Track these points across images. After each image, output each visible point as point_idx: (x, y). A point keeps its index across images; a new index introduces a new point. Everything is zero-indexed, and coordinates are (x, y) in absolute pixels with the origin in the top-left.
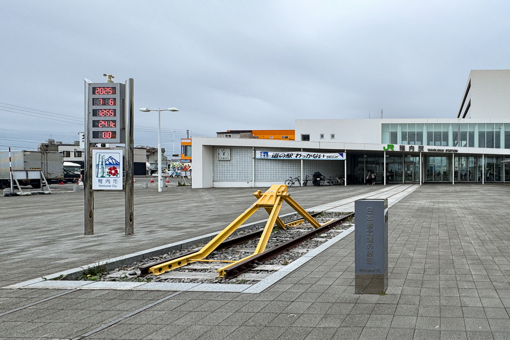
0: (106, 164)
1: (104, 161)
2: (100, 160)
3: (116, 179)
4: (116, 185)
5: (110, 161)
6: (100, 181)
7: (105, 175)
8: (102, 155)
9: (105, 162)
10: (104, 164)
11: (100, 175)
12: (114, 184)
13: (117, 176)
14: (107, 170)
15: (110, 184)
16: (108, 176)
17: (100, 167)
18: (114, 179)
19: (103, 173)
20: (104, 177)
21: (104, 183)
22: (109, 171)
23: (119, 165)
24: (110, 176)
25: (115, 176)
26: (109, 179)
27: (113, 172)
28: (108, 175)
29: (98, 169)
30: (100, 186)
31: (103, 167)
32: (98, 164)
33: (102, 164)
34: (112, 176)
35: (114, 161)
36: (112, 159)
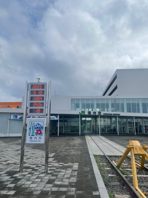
1: (34, 126)
2: (32, 125)
3: (41, 137)
4: (40, 140)
5: (38, 126)
6: (31, 138)
7: (34, 134)
8: (33, 122)
9: (35, 126)
10: (34, 128)
11: (31, 134)
12: (39, 140)
13: (41, 135)
14: (36, 131)
15: (36, 140)
16: (36, 135)
17: (31, 129)
18: (40, 137)
19: (33, 133)
20: (34, 136)
21: (33, 139)
25: (40, 135)
26: (36, 137)
27: (39, 132)
28: (36, 134)
29: (30, 131)
30: (31, 141)
31: (33, 130)
32: (30, 128)
33: (33, 128)
34: (38, 135)
35: (40, 126)
36: (39, 124)
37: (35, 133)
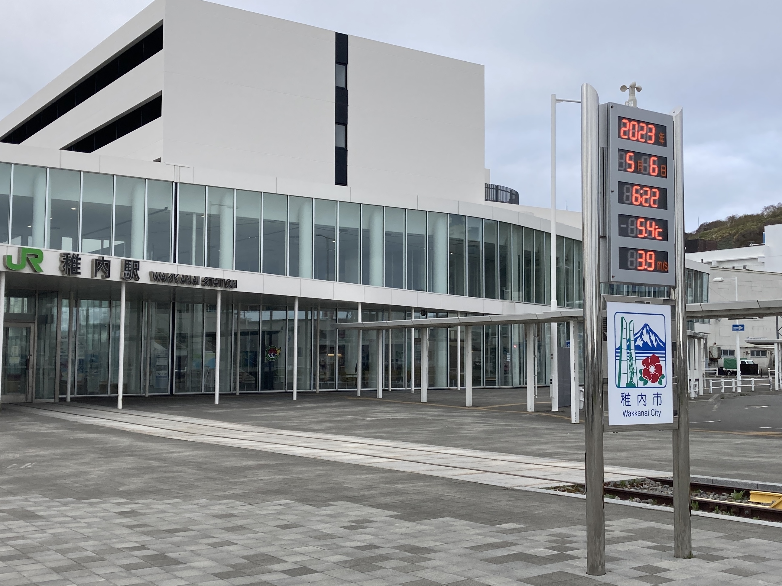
0: (637, 347)
1: (632, 338)
2: (624, 336)
3: (659, 391)
4: (659, 408)
5: (646, 338)
6: (625, 398)
7: (634, 381)
9: (635, 340)
12: (656, 407)
13: (661, 383)
14: (639, 366)
15: (645, 409)
16: (641, 384)
18: (656, 391)
19: (632, 373)
21: (633, 404)
22: (643, 368)
23: (664, 349)
24: (646, 382)
25: (657, 384)
26: (644, 391)
27: (652, 369)
28: (641, 379)
29: (620, 360)
30: (625, 414)
31: (631, 356)
32: (620, 348)
33: (629, 347)
34: (650, 384)
35: (653, 338)
37: (639, 375)
